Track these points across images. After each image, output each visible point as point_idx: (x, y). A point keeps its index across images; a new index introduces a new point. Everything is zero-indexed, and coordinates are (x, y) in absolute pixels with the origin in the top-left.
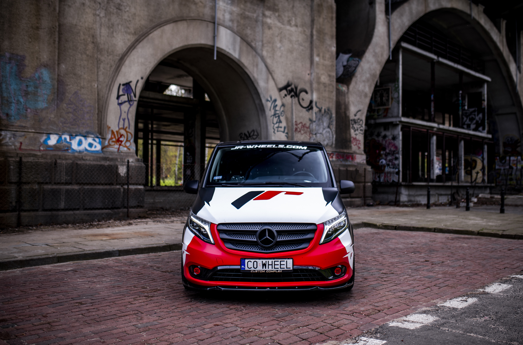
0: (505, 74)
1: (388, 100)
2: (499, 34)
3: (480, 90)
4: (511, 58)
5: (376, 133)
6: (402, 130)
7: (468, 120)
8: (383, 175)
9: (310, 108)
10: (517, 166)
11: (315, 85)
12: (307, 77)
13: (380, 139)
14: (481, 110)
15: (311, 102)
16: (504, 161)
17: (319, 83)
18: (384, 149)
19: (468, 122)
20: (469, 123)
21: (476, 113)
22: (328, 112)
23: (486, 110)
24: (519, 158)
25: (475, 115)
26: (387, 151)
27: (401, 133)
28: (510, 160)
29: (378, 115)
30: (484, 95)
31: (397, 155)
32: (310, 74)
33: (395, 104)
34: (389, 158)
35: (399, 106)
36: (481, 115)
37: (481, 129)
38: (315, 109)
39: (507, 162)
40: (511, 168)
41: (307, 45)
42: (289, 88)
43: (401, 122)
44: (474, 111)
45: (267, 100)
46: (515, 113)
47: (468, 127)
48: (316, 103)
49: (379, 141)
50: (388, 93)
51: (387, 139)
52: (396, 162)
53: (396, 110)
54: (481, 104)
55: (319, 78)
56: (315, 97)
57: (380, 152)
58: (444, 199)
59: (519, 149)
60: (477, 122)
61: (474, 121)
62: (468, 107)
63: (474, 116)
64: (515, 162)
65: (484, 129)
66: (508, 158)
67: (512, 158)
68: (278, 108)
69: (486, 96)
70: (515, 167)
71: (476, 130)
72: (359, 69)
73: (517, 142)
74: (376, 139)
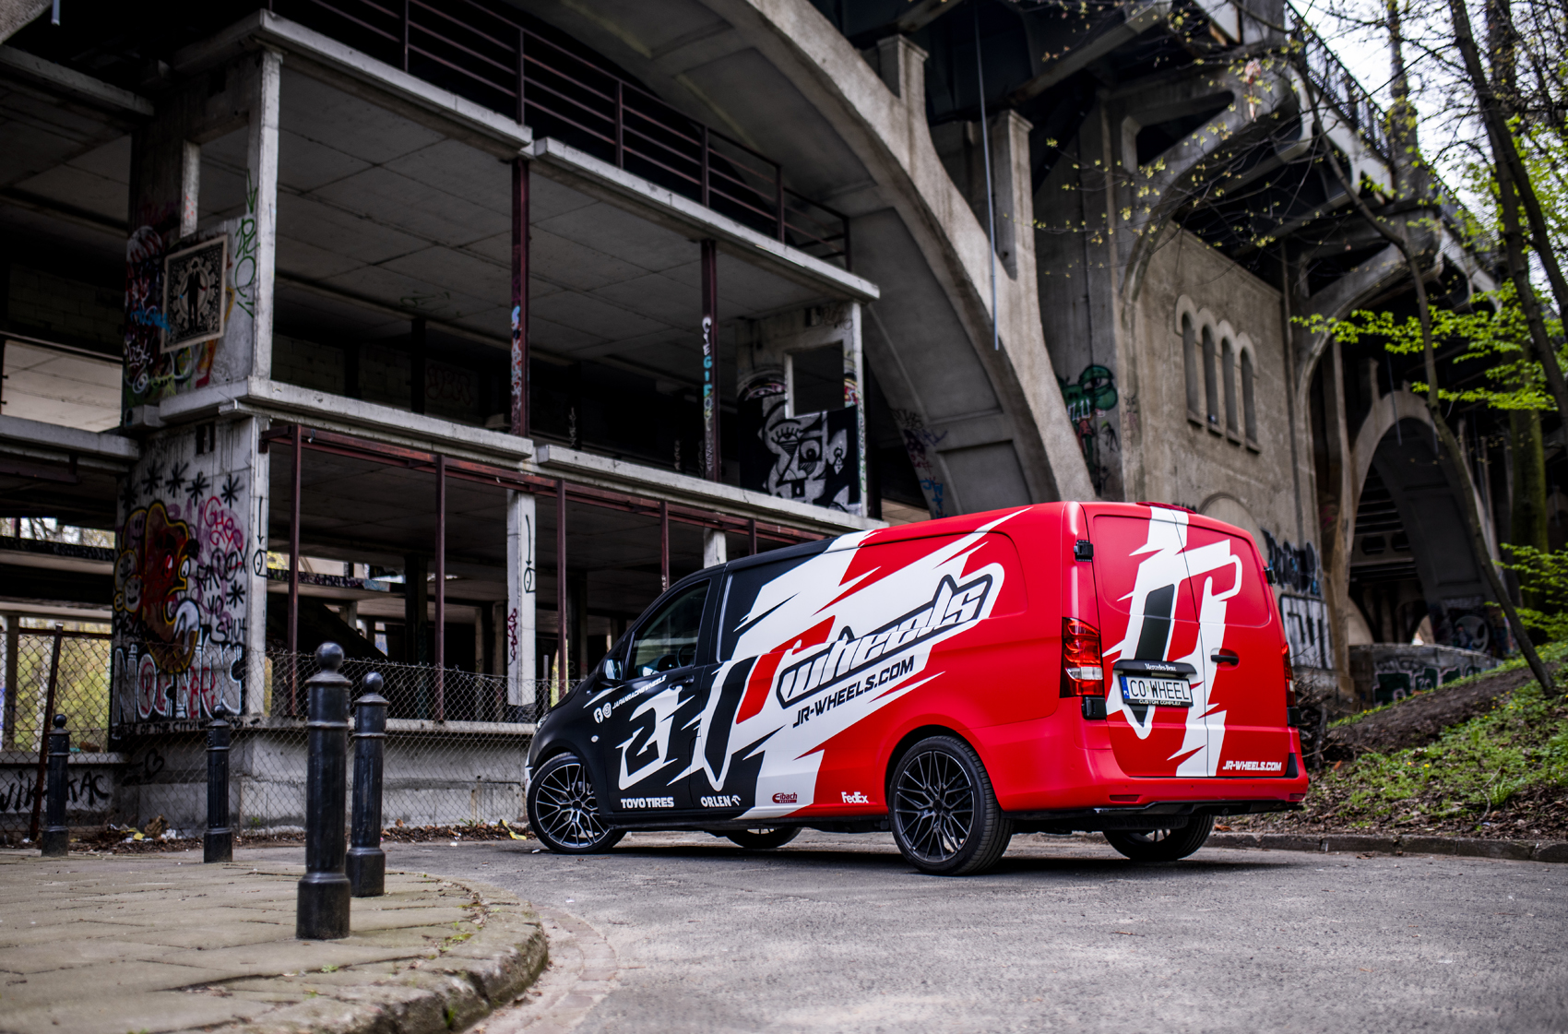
1: (214, 304)
2: (884, 92)
3: (837, 335)
4: (959, 205)
5: (168, 475)
6: (264, 443)
7: (795, 465)
8: (186, 681)
13: (183, 498)
14: (842, 419)
18: (193, 549)
19: (796, 472)
20: (802, 474)
21: (824, 433)
23: (861, 416)
25: (819, 439)
26: (206, 558)
29: (179, 382)
30: (852, 352)
31: (240, 577)
33: (239, 318)
34: (212, 591)
35: (253, 328)
36: (841, 441)
37: (842, 497)
43: (259, 403)
44: (817, 425)
46: (1009, 442)
47: (798, 490)
49: (176, 508)
50: (216, 270)
51: (206, 494)
52: (236, 613)
53: (241, 350)
54: (843, 393)
57: (177, 565)
60: (829, 468)
61: (819, 468)
62: (798, 411)
63: (815, 445)
65: (854, 498)
69: (858, 358)
71: (825, 500)
74: (169, 501)
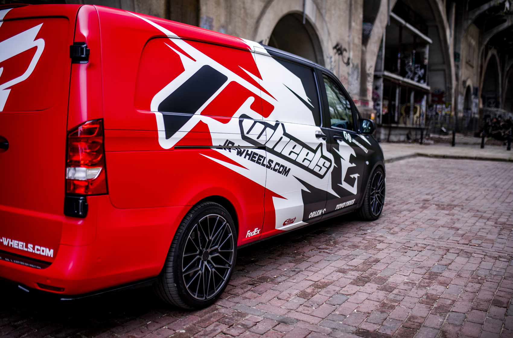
0: (442, 37)
6: (384, 81)
9: (348, 64)
10: (442, 113)
11: (352, 46)
12: (347, 39)
14: (423, 66)
15: (349, 59)
16: (431, 109)
17: (354, 44)
20: (413, 76)
21: (419, 69)
22: (357, 67)
23: (427, 67)
24: (444, 106)
27: (382, 85)
28: (436, 108)
32: (349, 36)
36: (423, 71)
37: (422, 81)
38: (351, 65)
39: (434, 109)
40: (437, 114)
41: (348, 12)
42: (338, 48)
43: (384, 75)
44: (418, 67)
45: (328, 57)
46: (444, 70)
47: (412, 79)
48: (352, 60)
54: (423, 62)
55: (353, 40)
56: (351, 55)
58: (402, 138)
59: (444, 99)
60: (420, 76)
61: (417, 75)
63: (417, 71)
64: (441, 109)
65: (424, 82)
66: (435, 106)
67: (438, 106)
68: (333, 64)
69: (427, 55)
70: (440, 114)
71: (418, 81)
72: (372, 33)
73: (443, 93)
